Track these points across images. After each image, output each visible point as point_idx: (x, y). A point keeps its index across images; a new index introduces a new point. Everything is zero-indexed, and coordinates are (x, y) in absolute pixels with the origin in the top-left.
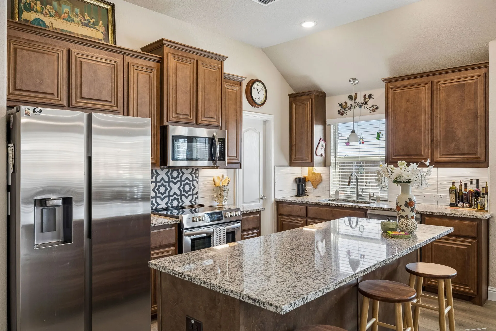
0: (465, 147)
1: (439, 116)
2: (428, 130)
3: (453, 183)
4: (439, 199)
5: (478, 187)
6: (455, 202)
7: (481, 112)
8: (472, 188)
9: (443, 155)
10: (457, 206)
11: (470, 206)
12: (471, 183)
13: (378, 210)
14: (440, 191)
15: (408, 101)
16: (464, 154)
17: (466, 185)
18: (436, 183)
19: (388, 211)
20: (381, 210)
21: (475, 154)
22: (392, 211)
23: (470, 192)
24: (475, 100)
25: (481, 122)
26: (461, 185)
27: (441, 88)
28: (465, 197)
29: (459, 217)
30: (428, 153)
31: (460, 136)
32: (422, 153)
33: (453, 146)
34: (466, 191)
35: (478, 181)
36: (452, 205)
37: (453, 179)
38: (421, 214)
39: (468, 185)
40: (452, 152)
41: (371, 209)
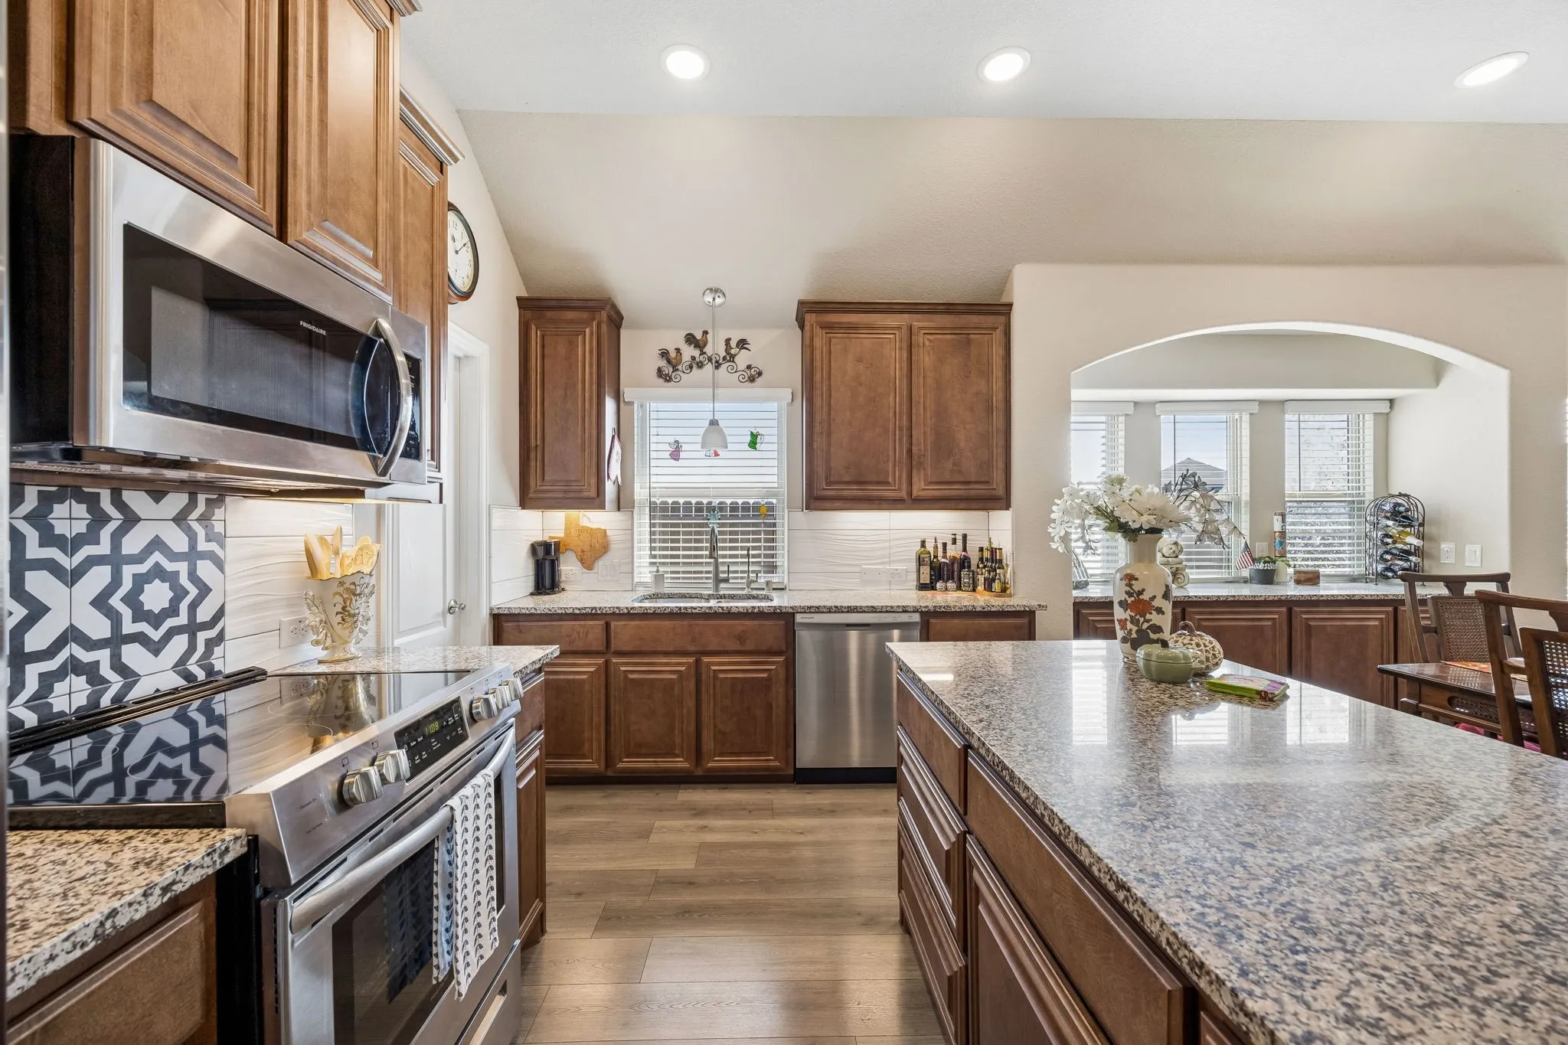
0: (971, 470)
1: (922, 402)
2: (901, 429)
3: (923, 544)
4: (894, 577)
5: (965, 550)
6: (928, 582)
7: (998, 398)
8: (954, 551)
9: (931, 483)
10: (933, 588)
11: (959, 588)
12: (954, 541)
13: (822, 612)
14: (894, 561)
15: (860, 360)
16: (969, 483)
17: (945, 545)
18: (887, 544)
19: (848, 612)
20: (830, 612)
21: (987, 482)
22: (858, 612)
23: (954, 559)
24: (987, 374)
25: (998, 420)
26: (936, 547)
27: (927, 343)
28: (945, 569)
29: (999, 611)
30: (900, 478)
31: (962, 445)
32: (890, 480)
33: (949, 465)
34: (944, 557)
35: (965, 537)
36: (922, 587)
37: (923, 535)
38: (922, 613)
39: (950, 546)
40: (947, 477)
41: (805, 612)
